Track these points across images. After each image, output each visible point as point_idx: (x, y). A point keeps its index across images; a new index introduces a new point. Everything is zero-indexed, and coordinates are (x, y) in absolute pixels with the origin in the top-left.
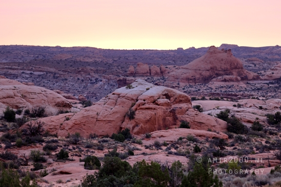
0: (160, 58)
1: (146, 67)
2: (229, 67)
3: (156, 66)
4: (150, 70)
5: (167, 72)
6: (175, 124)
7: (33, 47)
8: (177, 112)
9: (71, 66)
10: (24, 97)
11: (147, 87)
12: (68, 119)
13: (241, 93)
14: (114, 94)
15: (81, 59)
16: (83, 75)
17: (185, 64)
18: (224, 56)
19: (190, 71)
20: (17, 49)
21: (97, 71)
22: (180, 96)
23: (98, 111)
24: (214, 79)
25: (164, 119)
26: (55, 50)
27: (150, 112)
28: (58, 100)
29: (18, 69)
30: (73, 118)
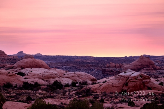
2: (148, 64)
3: (118, 64)
4: (115, 65)
5: (122, 66)
6: (144, 88)
7: (65, 56)
9: (82, 64)
12: (101, 86)
13: (154, 75)
14: (119, 75)
15: (86, 61)
16: (87, 68)
18: (146, 59)
19: (132, 66)
20: (59, 57)
23: (113, 82)
24: (142, 69)
25: (140, 86)
26: (74, 57)
27: (134, 83)
28: (92, 78)
30: (103, 85)
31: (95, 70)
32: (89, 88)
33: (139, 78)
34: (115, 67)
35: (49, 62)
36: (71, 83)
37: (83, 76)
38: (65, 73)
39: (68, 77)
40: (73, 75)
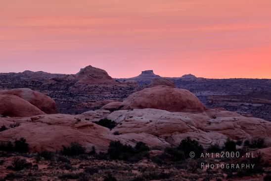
35: (212, 93)
36: (223, 143)
37: (254, 128)
38: (211, 120)
39: (217, 130)
40: (231, 124)
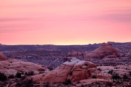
0: (81, 48)
1: (75, 53)
2: (111, 52)
3: (80, 52)
4: (77, 54)
5: (85, 54)
6: (90, 77)
7: (27, 45)
8: (90, 71)
9: (43, 53)
10: (24, 67)
11: (77, 61)
12: (44, 76)
13: (117, 62)
14: (63, 64)
15: (48, 50)
16: (49, 57)
17: (92, 51)
18: (109, 47)
19: (95, 54)
20: (20, 47)
21: (54, 55)
22: (92, 64)
23: (57, 72)
24: (105, 57)
25: (85, 75)
27: (79, 72)
28: (39, 68)
29: (21, 55)
31: (56, 59)
32: (31, 79)
33: (84, 67)
34: (77, 55)
35: (9, 52)
36: (15, 74)
37: (29, 67)
38: (10, 64)
39: (13, 68)
40: (19, 65)
